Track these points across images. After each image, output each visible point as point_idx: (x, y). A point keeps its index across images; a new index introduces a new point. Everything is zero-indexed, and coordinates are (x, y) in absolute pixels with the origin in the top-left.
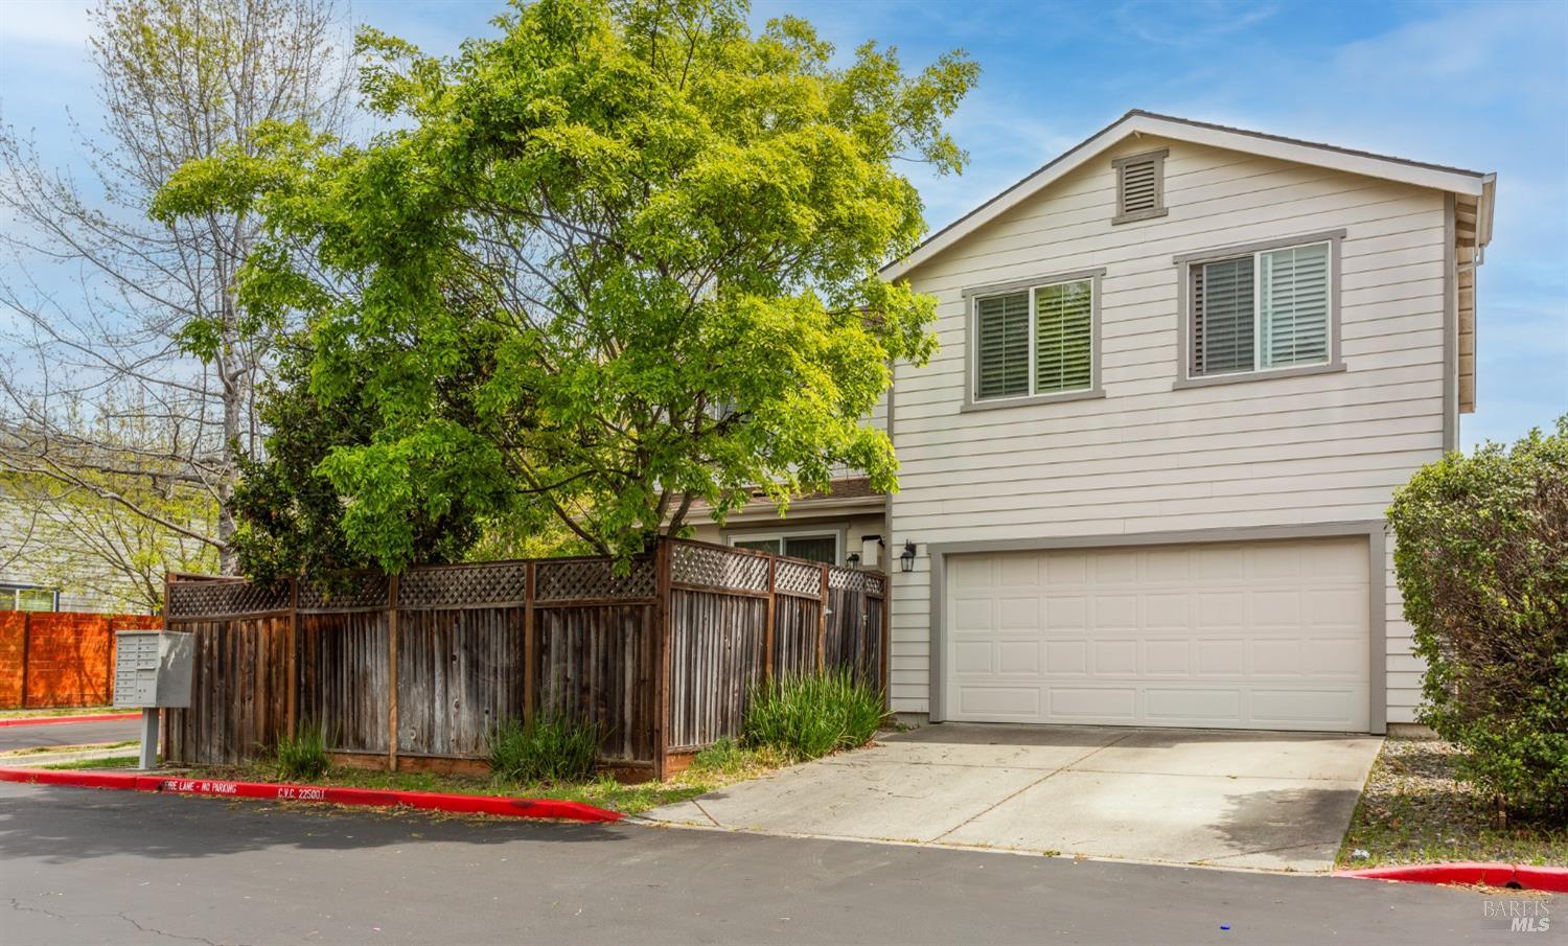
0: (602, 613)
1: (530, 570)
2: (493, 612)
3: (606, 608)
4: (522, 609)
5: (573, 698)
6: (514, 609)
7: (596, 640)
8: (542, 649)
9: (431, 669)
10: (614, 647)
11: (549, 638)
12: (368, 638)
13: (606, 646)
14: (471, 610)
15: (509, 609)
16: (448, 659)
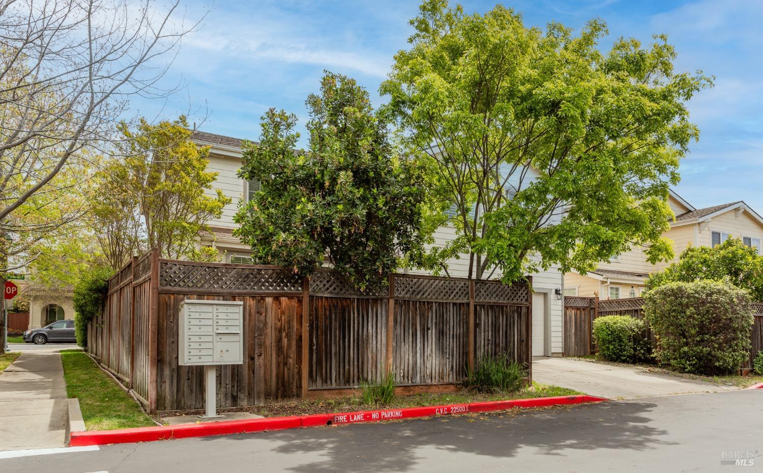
0: (505, 309)
1: (472, 284)
2: (451, 304)
3: (507, 306)
4: (468, 304)
5: (492, 349)
6: (463, 304)
7: (502, 321)
8: (477, 325)
9: (414, 335)
10: (509, 326)
11: (480, 319)
12: (370, 315)
13: (506, 325)
14: (440, 303)
15: (460, 304)
16: (425, 330)
